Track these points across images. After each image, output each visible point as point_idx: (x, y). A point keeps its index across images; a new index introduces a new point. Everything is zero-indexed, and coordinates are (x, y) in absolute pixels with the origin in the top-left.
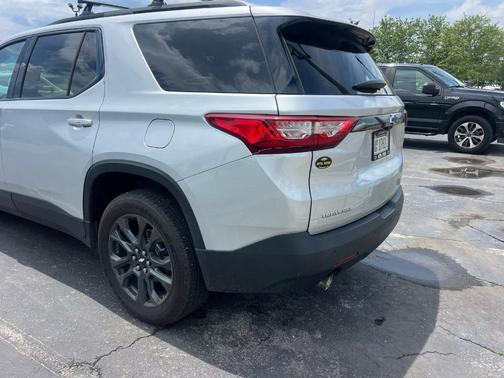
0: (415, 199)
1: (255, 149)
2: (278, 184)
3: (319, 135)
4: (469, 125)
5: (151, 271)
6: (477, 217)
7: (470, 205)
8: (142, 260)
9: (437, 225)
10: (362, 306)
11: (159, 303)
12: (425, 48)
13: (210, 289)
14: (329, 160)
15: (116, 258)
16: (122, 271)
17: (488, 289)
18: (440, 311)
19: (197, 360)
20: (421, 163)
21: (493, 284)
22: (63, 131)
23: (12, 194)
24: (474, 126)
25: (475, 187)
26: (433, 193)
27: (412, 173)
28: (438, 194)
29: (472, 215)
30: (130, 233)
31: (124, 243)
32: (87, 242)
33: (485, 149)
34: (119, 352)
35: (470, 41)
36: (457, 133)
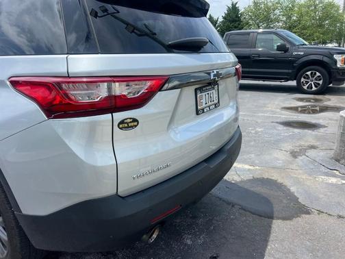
0: (266, 133)
4: (311, 73)
6: (313, 147)
7: (309, 136)
9: (280, 156)
12: (285, 19)
17: (314, 217)
18: (269, 243)
20: (276, 103)
21: (320, 212)
24: (315, 73)
25: (313, 121)
26: (281, 128)
27: (268, 111)
28: (285, 128)
29: (308, 146)
33: (324, 91)
35: (315, 13)
36: (303, 80)
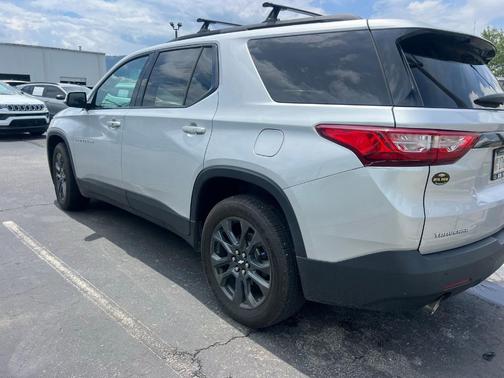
1: (367, 160)
2: (388, 196)
3: (438, 150)
5: (250, 273)
8: (241, 262)
10: (468, 337)
11: (255, 306)
13: (308, 298)
14: (447, 176)
15: (216, 258)
16: (221, 270)
19: (290, 367)
22: (178, 137)
23: (126, 191)
30: (232, 235)
31: (226, 244)
32: (191, 240)
34: (217, 348)
